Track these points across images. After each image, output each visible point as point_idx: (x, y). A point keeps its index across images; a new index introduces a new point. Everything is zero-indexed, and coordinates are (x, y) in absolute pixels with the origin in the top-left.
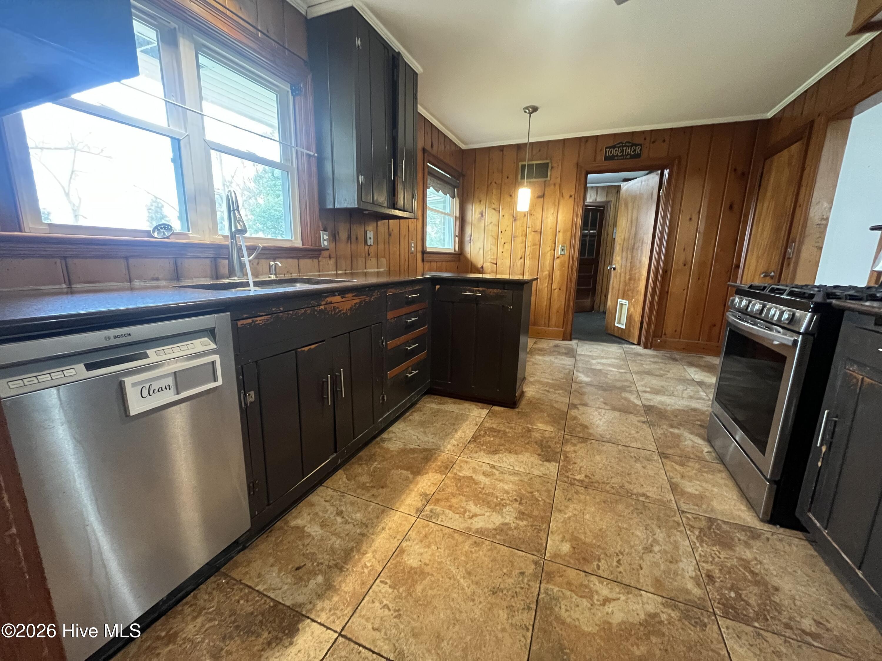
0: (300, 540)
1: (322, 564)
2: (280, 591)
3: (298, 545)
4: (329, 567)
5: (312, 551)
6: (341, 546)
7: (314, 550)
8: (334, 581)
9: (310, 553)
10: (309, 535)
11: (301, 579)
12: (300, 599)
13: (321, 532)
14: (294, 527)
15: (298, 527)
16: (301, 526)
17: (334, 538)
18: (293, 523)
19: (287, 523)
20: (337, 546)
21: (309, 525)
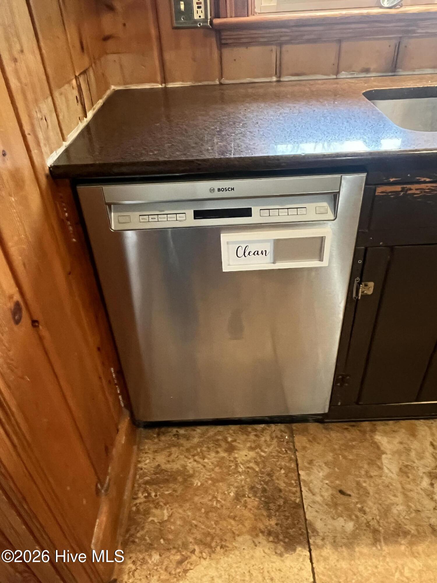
0: (369, 464)
1: (365, 513)
2: (312, 497)
3: (363, 467)
4: (368, 525)
5: (368, 488)
6: (398, 517)
7: (371, 490)
8: (358, 544)
9: (365, 489)
10: (380, 468)
11: (336, 505)
12: (319, 525)
13: (394, 476)
14: (375, 443)
15: (378, 448)
16: (382, 448)
17: (400, 499)
18: (378, 438)
19: (373, 431)
20: (395, 511)
21: (389, 456)
